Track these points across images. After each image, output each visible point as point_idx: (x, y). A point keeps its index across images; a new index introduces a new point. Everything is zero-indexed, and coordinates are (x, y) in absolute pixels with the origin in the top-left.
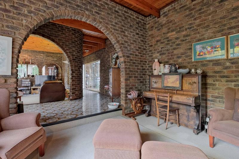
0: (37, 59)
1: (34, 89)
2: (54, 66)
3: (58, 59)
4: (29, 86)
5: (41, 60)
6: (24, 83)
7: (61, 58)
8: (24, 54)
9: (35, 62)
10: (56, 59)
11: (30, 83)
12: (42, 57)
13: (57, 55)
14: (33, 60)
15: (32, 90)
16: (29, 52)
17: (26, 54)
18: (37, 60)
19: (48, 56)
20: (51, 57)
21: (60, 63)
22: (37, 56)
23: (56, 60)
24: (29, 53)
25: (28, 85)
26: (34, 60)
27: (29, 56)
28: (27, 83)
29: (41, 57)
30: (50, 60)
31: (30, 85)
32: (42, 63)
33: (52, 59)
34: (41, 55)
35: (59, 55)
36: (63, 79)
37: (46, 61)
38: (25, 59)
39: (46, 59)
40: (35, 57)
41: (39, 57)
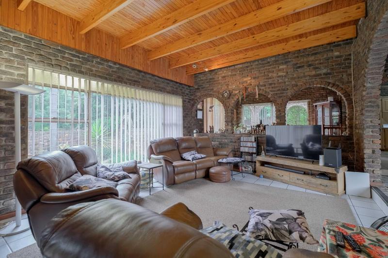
0: (270, 81)
1: (263, 164)
2: (330, 99)
3: (332, 69)
4: (255, 154)
5: (280, 83)
6: (244, 144)
7: (347, 59)
8: (245, 77)
9: (268, 90)
10: (324, 71)
11: (255, 145)
12: (284, 74)
13: (330, 54)
14: (262, 86)
15: (258, 164)
16: (253, 68)
17: (248, 76)
18: (271, 84)
19: (299, 67)
20: (310, 66)
21: (341, 80)
22: (270, 75)
23: (326, 74)
24: (253, 71)
25: (251, 151)
26: (265, 85)
27: (254, 78)
28: (249, 144)
29: (280, 74)
30: (305, 76)
31: (254, 150)
32: (284, 90)
33: (313, 73)
34: (281, 67)
35: (337, 54)
36: (355, 139)
37: (293, 83)
38: (246, 89)
39: (295, 75)
40: (266, 79)
41: (275, 75)
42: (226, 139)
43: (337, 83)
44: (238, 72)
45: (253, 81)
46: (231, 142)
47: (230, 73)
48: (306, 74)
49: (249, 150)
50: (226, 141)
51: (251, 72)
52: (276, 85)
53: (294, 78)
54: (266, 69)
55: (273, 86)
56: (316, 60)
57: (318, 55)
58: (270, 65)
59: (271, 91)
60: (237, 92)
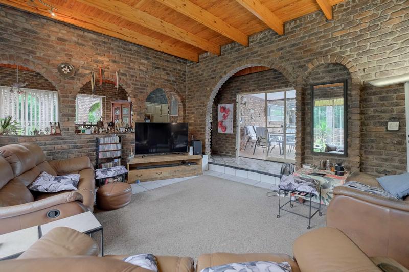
0: (132, 72)
3: (176, 79)
5: (141, 78)
6: (105, 148)
7: (184, 74)
8: (100, 54)
9: (129, 82)
10: (173, 78)
13: (176, 66)
14: (123, 74)
16: (113, 49)
17: (104, 55)
18: (132, 76)
19: (157, 68)
20: (164, 70)
22: (132, 65)
23: (173, 81)
24: (111, 51)
26: (126, 75)
27: (114, 62)
28: (112, 147)
29: (142, 68)
30: (161, 78)
31: (119, 154)
32: (145, 86)
33: (166, 77)
34: (143, 61)
35: (179, 68)
37: (152, 81)
38: (102, 72)
39: (154, 75)
40: (128, 68)
41: (136, 67)
42: (65, 143)
43: (179, 91)
44: (90, 44)
45: (112, 64)
46: (74, 147)
47: (75, 39)
48: (162, 76)
49: (111, 154)
50: (65, 146)
51: (110, 52)
52: (137, 79)
53: (153, 77)
54: (128, 57)
55: (134, 78)
56: (168, 67)
57: (169, 64)
58: (132, 54)
59: (133, 84)
60: (88, 72)
